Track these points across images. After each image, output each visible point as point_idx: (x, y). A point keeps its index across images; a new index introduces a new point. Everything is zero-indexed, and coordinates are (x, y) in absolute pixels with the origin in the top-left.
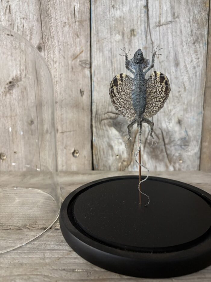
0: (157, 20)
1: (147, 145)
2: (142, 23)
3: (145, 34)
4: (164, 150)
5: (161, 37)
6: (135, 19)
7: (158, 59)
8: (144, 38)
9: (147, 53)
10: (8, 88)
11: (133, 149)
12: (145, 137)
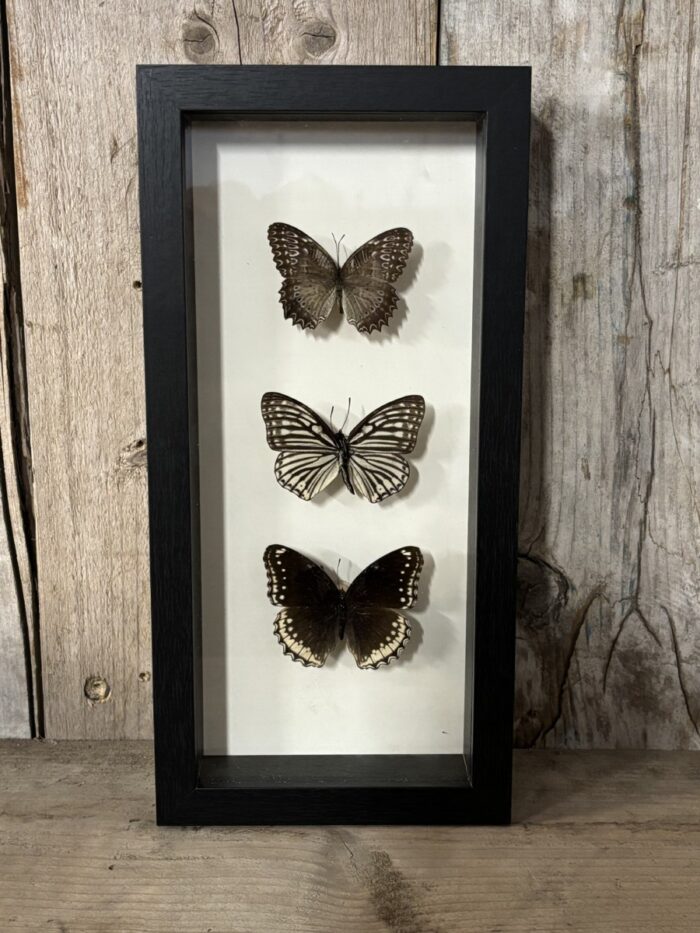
0: (671, 248)
1: (616, 661)
2: (615, 254)
3: (624, 292)
4: (676, 678)
5: (681, 304)
6: (592, 242)
7: (667, 376)
8: (620, 305)
9: (628, 353)
10: (130, 460)
11: (566, 675)
12: (609, 636)
